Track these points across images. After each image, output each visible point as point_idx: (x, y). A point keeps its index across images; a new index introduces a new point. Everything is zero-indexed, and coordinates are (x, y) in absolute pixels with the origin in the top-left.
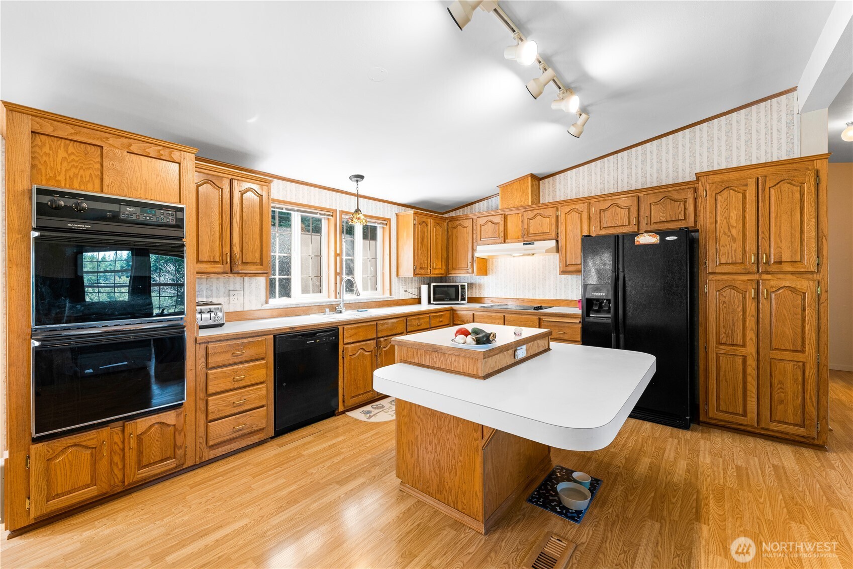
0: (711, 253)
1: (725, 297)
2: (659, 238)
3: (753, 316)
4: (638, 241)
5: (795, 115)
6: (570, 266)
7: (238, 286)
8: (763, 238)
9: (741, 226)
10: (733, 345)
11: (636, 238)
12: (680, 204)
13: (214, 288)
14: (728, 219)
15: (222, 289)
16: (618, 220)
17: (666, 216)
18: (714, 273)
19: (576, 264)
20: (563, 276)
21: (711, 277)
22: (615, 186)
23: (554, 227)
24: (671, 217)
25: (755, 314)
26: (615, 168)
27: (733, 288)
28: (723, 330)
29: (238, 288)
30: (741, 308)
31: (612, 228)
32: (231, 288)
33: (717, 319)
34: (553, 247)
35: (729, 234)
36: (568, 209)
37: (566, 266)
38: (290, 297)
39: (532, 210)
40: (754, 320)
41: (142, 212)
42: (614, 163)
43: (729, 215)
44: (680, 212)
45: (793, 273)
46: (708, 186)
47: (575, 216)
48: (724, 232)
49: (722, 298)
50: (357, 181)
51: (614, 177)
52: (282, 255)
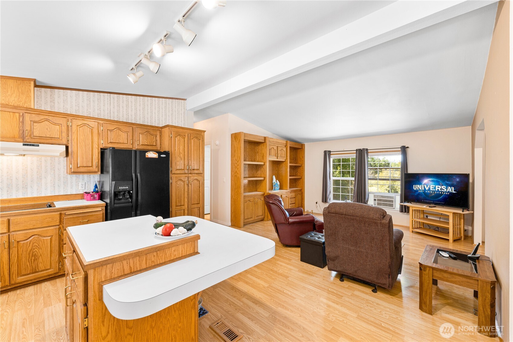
0: (174, 164)
1: (178, 185)
2: (158, 155)
3: (187, 192)
4: (147, 155)
5: (186, 110)
6: (81, 168)
8: (190, 159)
9: (183, 153)
10: (180, 206)
11: (146, 153)
12: (154, 137)
14: (179, 149)
16: (121, 139)
17: (147, 142)
18: (174, 174)
19: (88, 166)
20: (74, 176)
21: (173, 175)
22: (109, 115)
23: (64, 134)
24: (150, 143)
25: (187, 191)
26: (109, 103)
27: (181, 180)
28: (178, 200)
30: (183, 189)
31: (116, 143)
33: (176, 194)
34: (64, 151)
35: (180, 156)
36: (80, 122)
37: (77, 168)
39: (37, 114)
40: (187, 193)
42: (108, 99)
43: (180, 147)
44: (154, 141)
45: (197, 174)
46: (172, 133)
47: (87, 130)
48: (178, 155)
49: (177, 185)
51: (108, 109)
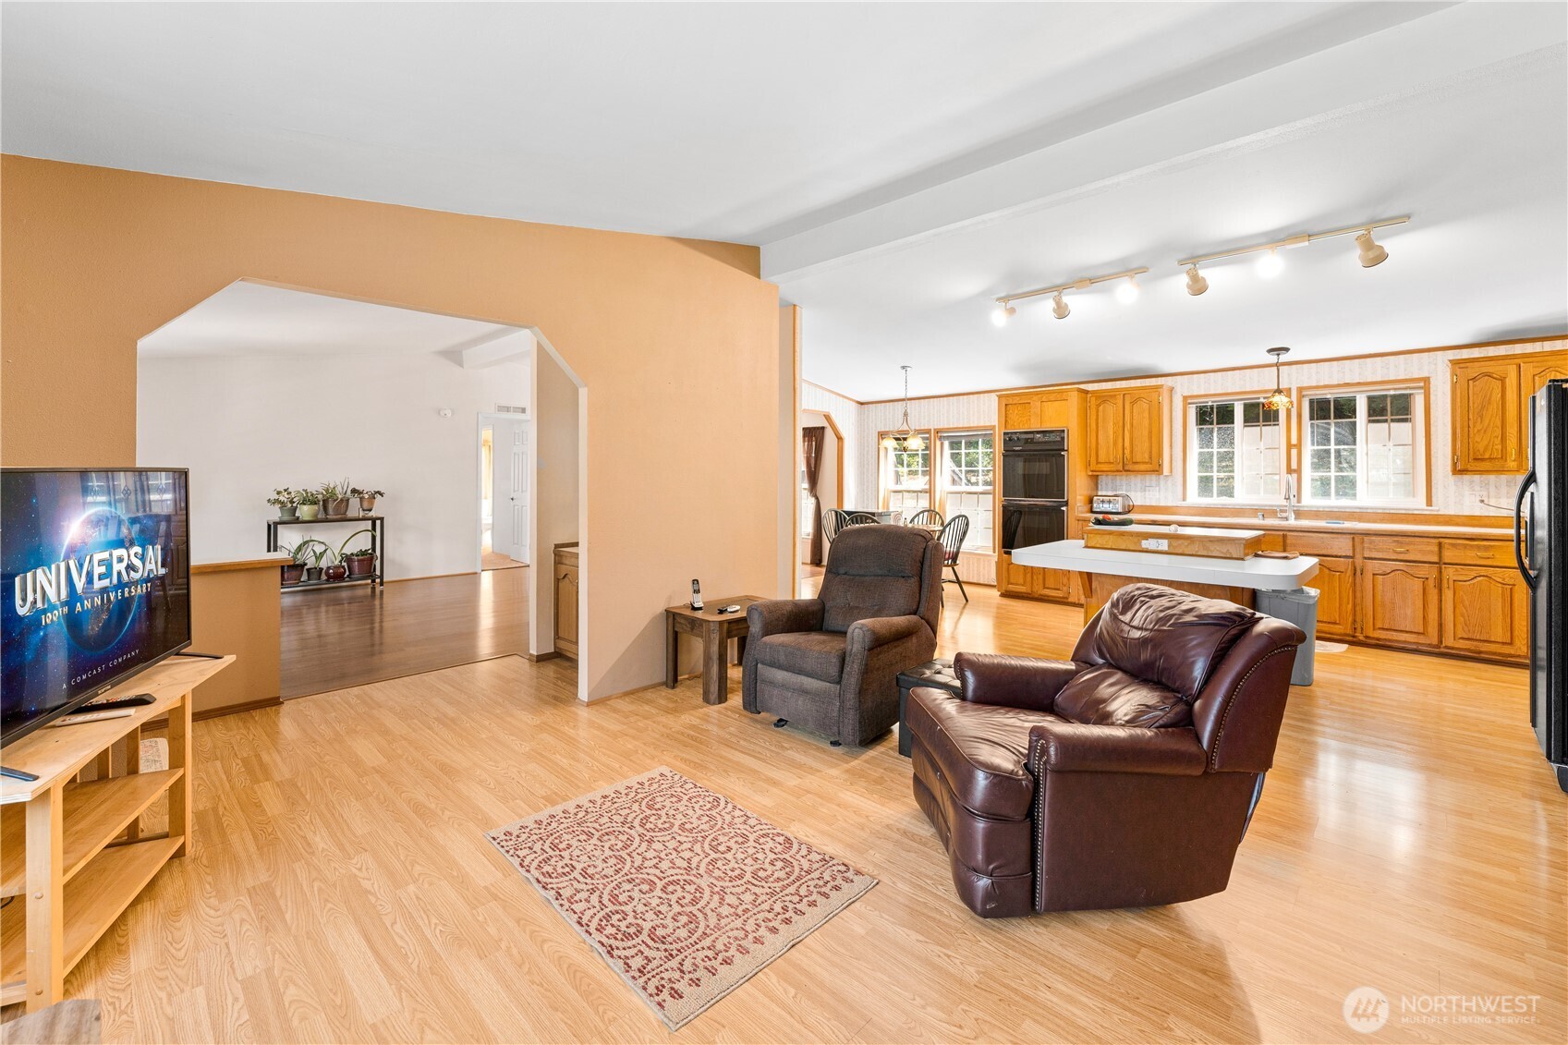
7: (1154, 483)
13: (1132, 484)
15: (1139, 485)
29: (1154, 485)
32: (1148, 484)
38: (1233, 497)
41: (1044, 436)
50: (1278, 355)
52: (1222, 450)
